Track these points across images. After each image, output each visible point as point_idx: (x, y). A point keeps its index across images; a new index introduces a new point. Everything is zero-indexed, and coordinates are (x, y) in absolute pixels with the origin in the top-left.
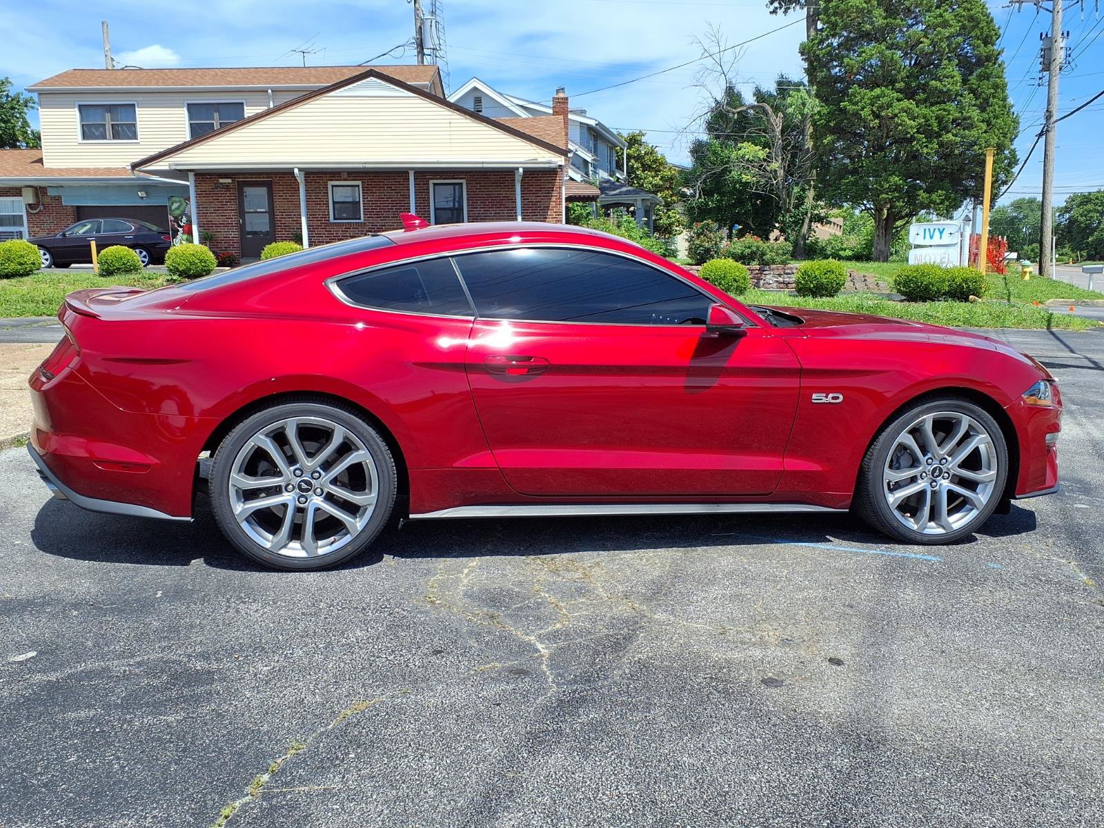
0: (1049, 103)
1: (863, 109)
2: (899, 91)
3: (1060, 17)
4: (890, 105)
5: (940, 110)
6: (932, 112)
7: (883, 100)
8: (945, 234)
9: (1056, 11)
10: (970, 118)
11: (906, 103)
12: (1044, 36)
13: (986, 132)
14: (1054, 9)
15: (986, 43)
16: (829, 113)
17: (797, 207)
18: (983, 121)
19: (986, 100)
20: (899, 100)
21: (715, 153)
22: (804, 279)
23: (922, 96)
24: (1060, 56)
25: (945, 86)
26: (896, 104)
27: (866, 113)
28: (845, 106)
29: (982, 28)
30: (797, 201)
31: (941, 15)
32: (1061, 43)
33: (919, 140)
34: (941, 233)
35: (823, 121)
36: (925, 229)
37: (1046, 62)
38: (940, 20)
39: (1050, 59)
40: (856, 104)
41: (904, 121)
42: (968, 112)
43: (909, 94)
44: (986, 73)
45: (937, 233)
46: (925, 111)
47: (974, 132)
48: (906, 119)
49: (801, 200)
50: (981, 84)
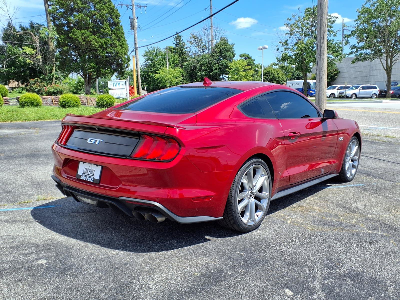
0: (135, 41)
1: (78, 37)
2: (90, 32)
3: (135, 12)
4: (88, 37)
5: (106, 40)
6: (103, 40)
7: (86, 35)
8: (120, 85)
9: (133, 9)
10: (115, 44)
11: (94, 37)
12: (130, 17)
13: (121, 49)
14: (132, 9)
15: (117, 18)
16: (64, 38)
17: (50, 73)
18: (119, 45)
19: (120, 38)
20: (91, 35)
21: (10, 50)
22: (101, 101)
23: (99, 34)
24: (136, 24)
25: (106, 31)
26: (90, 36)
27: (80, 39)
28: (72, 36)
29: (115, 12)
30: (49, 71)
31: (102, 6)
32: (136, 21)
33: (100, 51)
34: (119, 84)
35: (63, 41)
36: (113, 83)
37: (132, 26)
38: (102, 8)
39: (133, 26)
40: (76, 35)
41: (94, 43)
42: (115, 41)
43: (94, 33)
44: (118, 28)
45: (117, 84)
46: (101, 40)
47: (117, 49)
48: (95, 43)
49: (51, 71)
50: (117, 32)
